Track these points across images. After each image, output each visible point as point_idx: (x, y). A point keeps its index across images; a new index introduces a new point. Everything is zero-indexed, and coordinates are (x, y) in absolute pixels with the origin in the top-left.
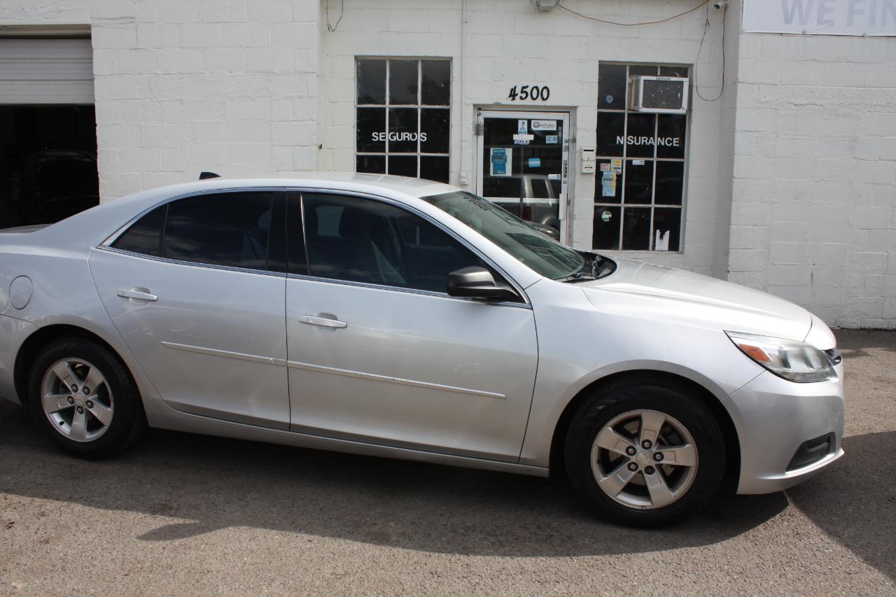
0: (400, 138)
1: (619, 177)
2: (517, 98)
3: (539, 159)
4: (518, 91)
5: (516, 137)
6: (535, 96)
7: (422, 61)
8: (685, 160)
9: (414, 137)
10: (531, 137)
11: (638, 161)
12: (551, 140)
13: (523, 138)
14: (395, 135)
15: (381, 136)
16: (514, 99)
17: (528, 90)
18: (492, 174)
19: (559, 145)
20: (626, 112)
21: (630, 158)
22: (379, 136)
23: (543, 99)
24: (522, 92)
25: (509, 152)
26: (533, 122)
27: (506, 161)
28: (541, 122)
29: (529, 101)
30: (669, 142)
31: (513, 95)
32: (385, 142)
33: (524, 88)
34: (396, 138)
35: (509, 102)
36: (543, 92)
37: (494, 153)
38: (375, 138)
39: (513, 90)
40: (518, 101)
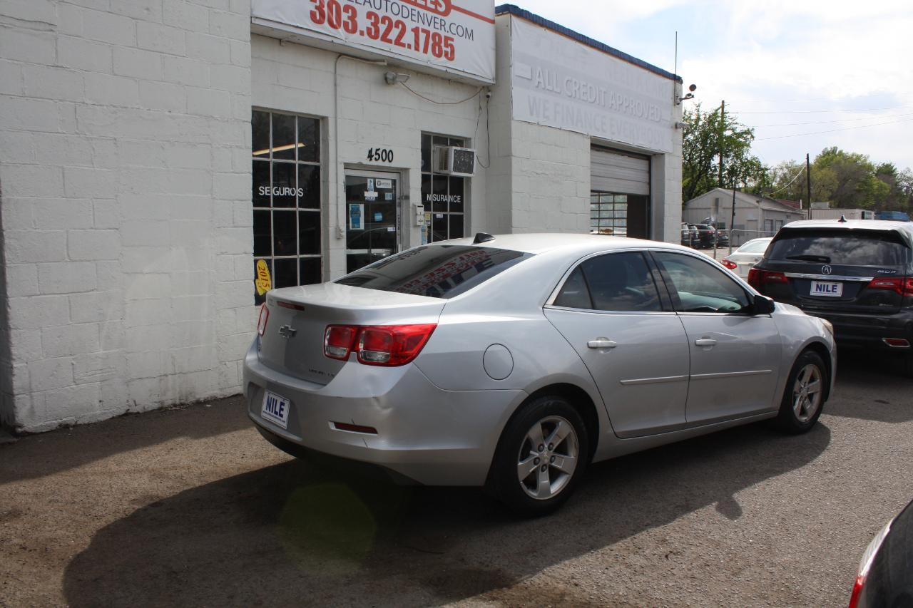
0: (282, 193)
1: (429, 227)
2: (373, 158)
3: (380, 214)
4: (373, 153)
5: (366, 194)
6: (384, 158)
7: (299, 117)
8: (465, 214)
9: (293, 192)
10: (376, 194)
11: (439, 215)
12: (388, 197)
13: (371, 195)
14: (278, 190)
15: (266, 191)
16: (371, 160)
17: (380, 152)
18: (351, 228)
19: (394, 201)
20: (432, 174)
21: (435, 213)
22: (264, 190)
23: (390, 161)
24: (376, 154)
25: (362, 207)
26: (377, 180)
27: (360, 216)
28: (382, 181)
29: (380, 163)
30: (456, 199)
31: (370, 156)
32: (269, 197)
33: (378, 150)
34: (279, 193)
35: (366, 162)
36: (388, 155)
37: (352, 208)
38: (262, 193)
39: (370, 151)
40: (373, 163)
